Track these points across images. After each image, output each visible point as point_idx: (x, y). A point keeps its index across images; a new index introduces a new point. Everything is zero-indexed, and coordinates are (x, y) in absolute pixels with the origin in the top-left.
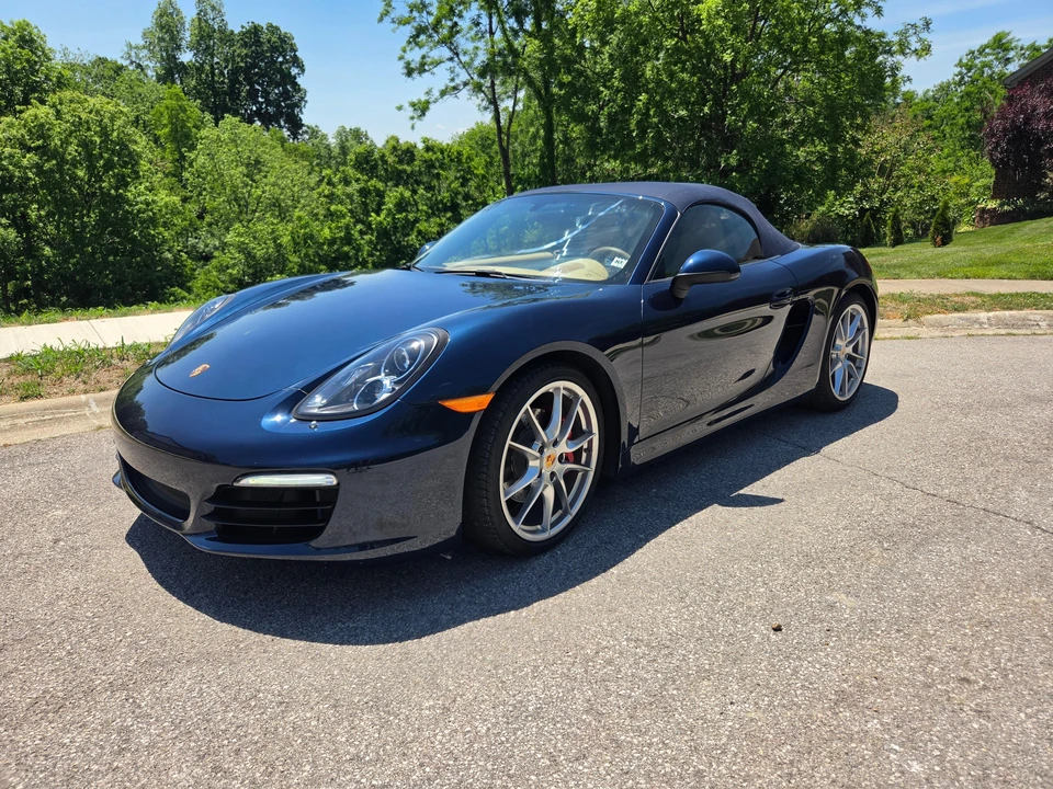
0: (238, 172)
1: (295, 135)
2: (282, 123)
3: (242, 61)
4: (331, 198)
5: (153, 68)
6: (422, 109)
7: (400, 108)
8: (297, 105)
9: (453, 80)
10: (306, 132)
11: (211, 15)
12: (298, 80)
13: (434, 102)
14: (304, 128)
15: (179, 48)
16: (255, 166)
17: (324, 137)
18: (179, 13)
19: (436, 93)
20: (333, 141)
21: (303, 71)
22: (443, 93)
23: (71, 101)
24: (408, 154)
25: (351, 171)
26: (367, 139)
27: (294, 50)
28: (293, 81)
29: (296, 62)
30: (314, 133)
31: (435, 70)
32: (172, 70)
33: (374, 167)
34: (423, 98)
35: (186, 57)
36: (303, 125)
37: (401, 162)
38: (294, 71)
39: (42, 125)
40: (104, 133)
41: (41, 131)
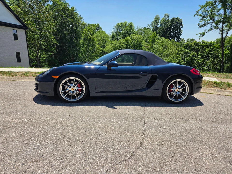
0: (161, 49)
1: (178, 40)
2: (175, 38)
3: (169, 26)
4: (178, 54)
5: (152, 28)
6: (203, 34)
7: (197, 35)
8: (180, 34)
9: (211, 27)
10: (181, 40)
11: (166, 17)
12: (181, 29)
13: (206, 33)
14: (180, 39)
15: (158, 24)
16: (165, 47)
17: (184, 41)
18: (159, 17)
19: (207, 31)
20: (186, 42)
21: (183, 27)
22: (209, 31)
23: (133, 36)
24: (198, 44)
25: (183, 48)
27: (181, 22)
29: (182, 25)
30: (182, 40)
32: (156, 29)
33: (189, 47)
34: (203, 32)
35: (159, 26)
36: (180, 38)
37: (196, 46)
38: (181, 27)
39: (128, 40)
40: (138, 41)
41: (127, 41)
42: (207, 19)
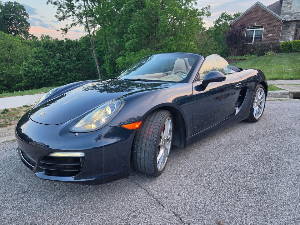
1: (27, 37)
2: (22, 34)
6: (66, 30)
7: (58, 31)
8: (27, 28)
9: (74, 21)
10: (31, 37)
12: (27, 20)
13: (69, 28)
17: (37, 38)
19: (69, 26)
20: (40, 40)
21: (28, 17)
22: (72, 26)
26: (51, 39)
27: (25, 10)
28: (25, 21)
29: (25, 14)
30: (33, 37)
31: (68, 18)
34: (65, 27)
36: (30, 34)
37: (59, 46)
38: (25, 17)
42: (65, 10)
